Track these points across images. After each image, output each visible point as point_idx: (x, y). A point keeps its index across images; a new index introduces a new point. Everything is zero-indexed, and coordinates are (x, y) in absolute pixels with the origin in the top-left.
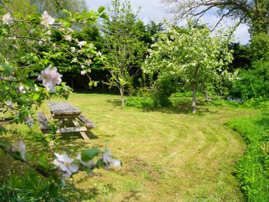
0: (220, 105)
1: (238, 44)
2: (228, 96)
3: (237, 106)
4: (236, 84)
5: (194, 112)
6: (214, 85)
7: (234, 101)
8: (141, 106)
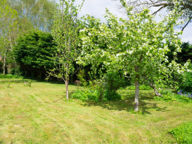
0: (170, 99)
1: (188, 43)
2: (178, 90)
3: (187, 101)
4: (187, 78)
5: (137, 109)
6: (164, 79)
7: (185, 95)
8: (87, 99)
